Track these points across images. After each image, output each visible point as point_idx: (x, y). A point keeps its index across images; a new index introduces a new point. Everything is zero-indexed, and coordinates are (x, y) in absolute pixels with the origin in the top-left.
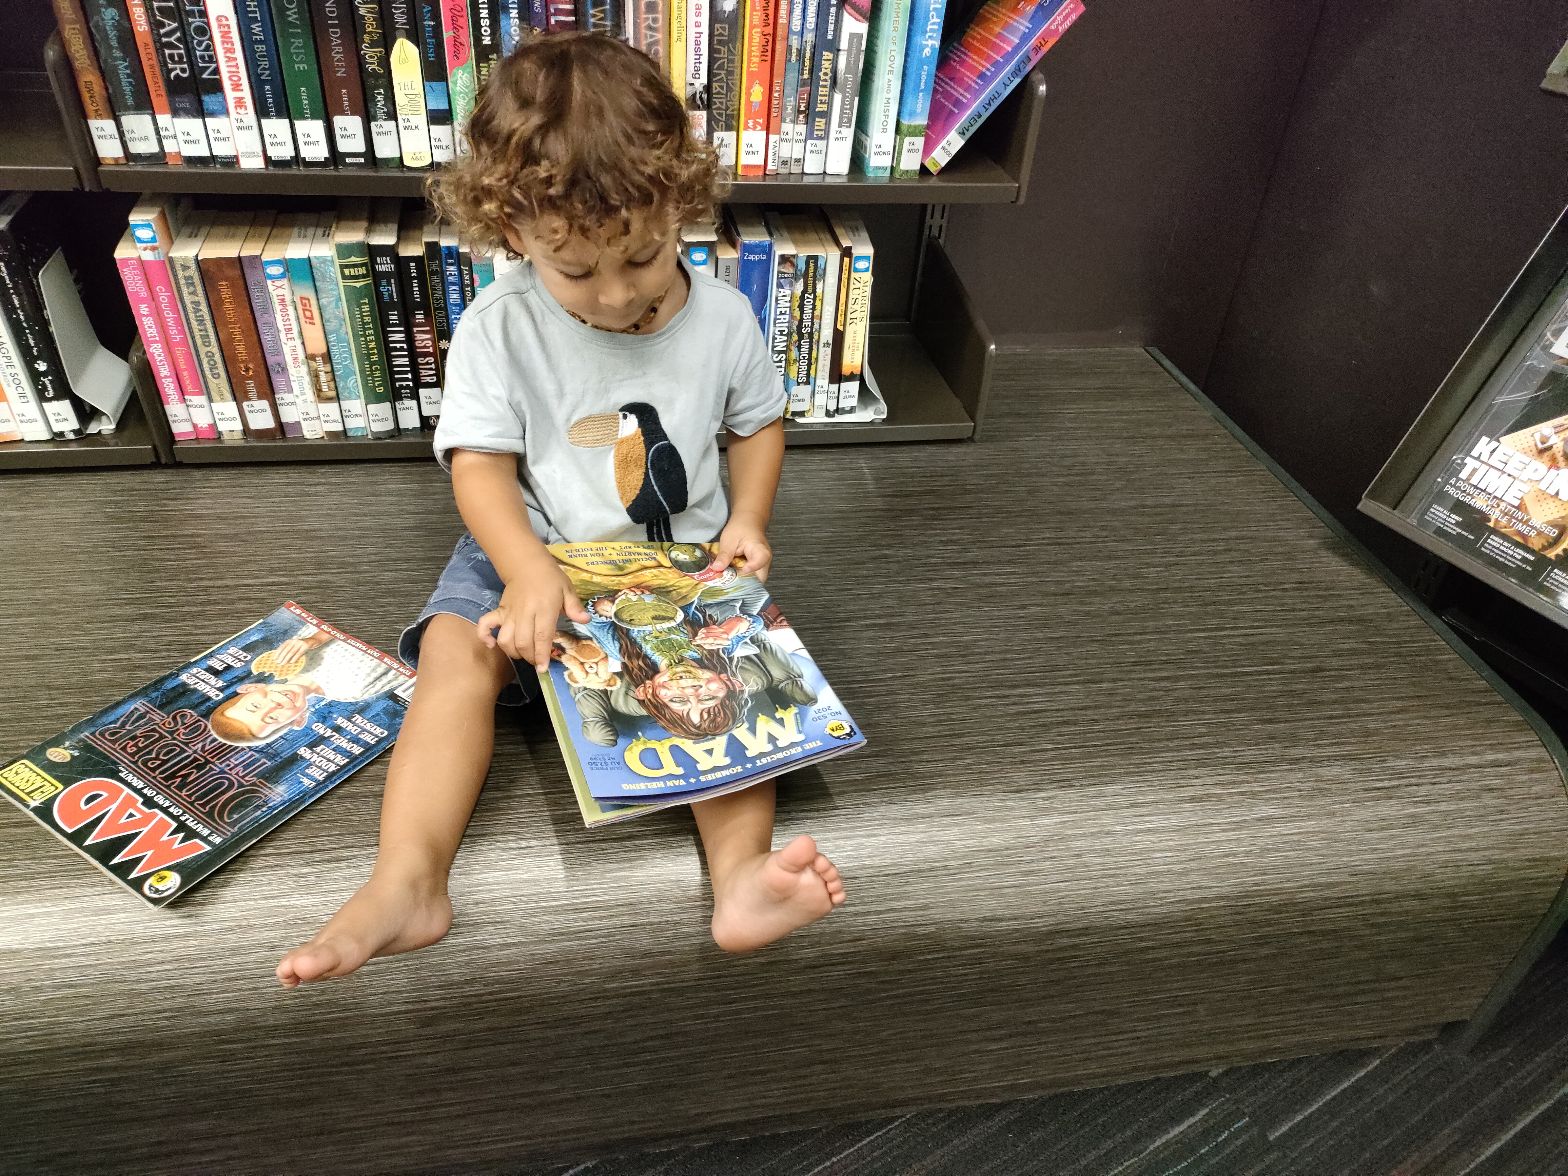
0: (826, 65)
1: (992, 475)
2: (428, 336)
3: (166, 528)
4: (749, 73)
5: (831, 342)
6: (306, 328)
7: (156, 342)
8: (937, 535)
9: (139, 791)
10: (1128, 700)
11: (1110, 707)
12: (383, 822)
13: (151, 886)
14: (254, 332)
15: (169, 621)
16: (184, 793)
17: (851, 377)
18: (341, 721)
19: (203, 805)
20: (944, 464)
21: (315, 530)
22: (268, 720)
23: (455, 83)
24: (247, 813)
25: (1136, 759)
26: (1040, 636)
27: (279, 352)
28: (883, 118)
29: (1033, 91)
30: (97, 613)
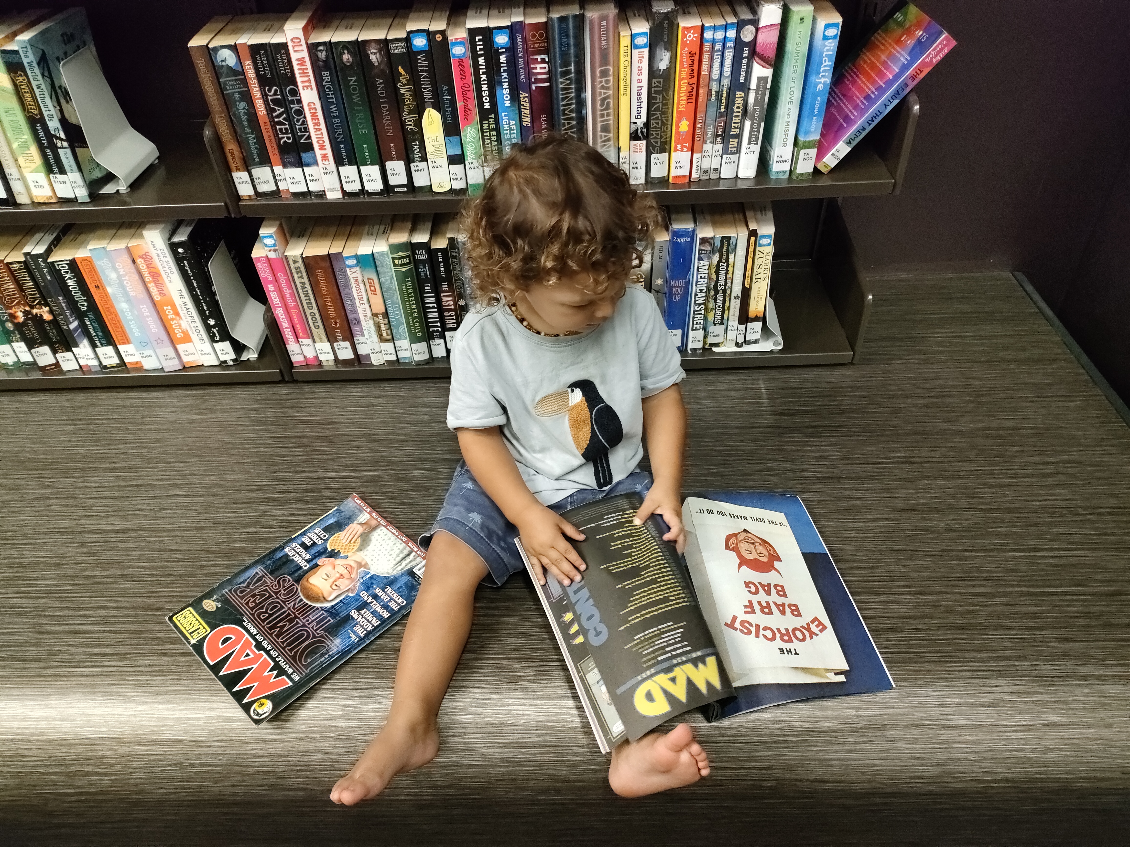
0: (739, 101)
1: (864, 397)
2: (451, 298)
3: (286, 431)
4: (679, 113)
5: (740, 295)
6: (372, 297)
7: (279, 307)
8: (812, 451)
9: (253, 637)
10: (949, 611)
11: (932, 618)
12: (398, 670)
13: (255, 710)
14: (339, 301)
15: (282, 504)
16: (280, 640)
17: (756, 319)
18: (378, 591)
19: (291, 650)
20: (826, 385)
21: (374, 435)
22: (334, 587)
23: (466, 136)
24: (316, 658)
25: (948, 666)
26: (883, 548)
27: (355, 311)
28: (784, 136)
29: (909, 109)
30: (240, 495)
